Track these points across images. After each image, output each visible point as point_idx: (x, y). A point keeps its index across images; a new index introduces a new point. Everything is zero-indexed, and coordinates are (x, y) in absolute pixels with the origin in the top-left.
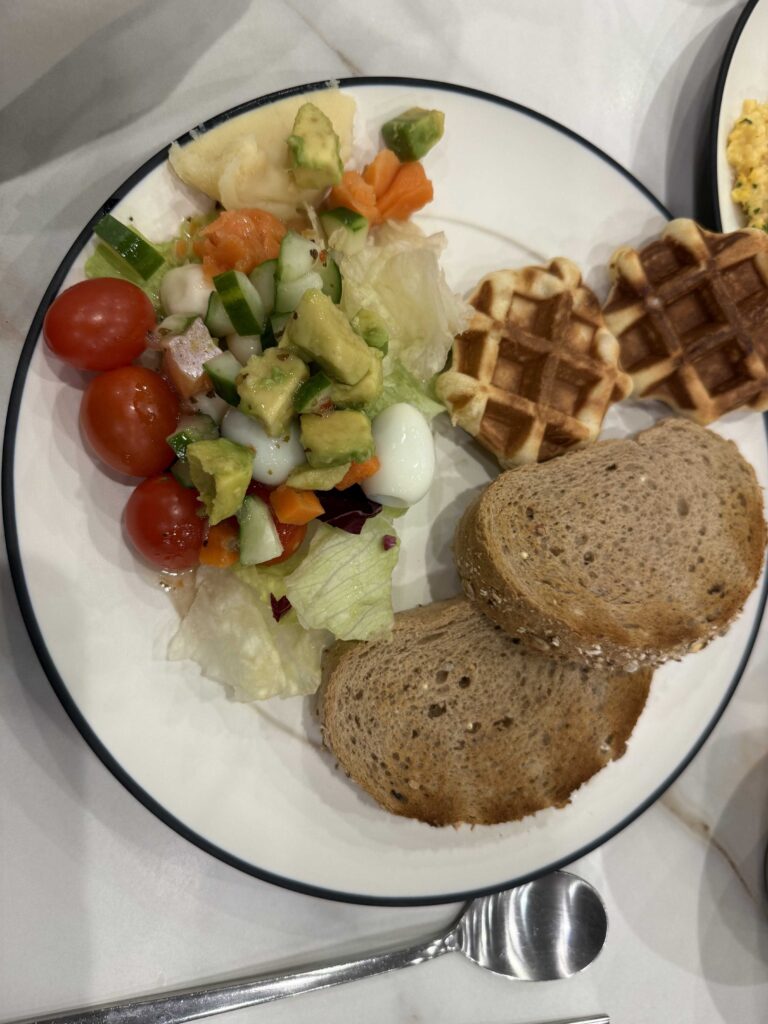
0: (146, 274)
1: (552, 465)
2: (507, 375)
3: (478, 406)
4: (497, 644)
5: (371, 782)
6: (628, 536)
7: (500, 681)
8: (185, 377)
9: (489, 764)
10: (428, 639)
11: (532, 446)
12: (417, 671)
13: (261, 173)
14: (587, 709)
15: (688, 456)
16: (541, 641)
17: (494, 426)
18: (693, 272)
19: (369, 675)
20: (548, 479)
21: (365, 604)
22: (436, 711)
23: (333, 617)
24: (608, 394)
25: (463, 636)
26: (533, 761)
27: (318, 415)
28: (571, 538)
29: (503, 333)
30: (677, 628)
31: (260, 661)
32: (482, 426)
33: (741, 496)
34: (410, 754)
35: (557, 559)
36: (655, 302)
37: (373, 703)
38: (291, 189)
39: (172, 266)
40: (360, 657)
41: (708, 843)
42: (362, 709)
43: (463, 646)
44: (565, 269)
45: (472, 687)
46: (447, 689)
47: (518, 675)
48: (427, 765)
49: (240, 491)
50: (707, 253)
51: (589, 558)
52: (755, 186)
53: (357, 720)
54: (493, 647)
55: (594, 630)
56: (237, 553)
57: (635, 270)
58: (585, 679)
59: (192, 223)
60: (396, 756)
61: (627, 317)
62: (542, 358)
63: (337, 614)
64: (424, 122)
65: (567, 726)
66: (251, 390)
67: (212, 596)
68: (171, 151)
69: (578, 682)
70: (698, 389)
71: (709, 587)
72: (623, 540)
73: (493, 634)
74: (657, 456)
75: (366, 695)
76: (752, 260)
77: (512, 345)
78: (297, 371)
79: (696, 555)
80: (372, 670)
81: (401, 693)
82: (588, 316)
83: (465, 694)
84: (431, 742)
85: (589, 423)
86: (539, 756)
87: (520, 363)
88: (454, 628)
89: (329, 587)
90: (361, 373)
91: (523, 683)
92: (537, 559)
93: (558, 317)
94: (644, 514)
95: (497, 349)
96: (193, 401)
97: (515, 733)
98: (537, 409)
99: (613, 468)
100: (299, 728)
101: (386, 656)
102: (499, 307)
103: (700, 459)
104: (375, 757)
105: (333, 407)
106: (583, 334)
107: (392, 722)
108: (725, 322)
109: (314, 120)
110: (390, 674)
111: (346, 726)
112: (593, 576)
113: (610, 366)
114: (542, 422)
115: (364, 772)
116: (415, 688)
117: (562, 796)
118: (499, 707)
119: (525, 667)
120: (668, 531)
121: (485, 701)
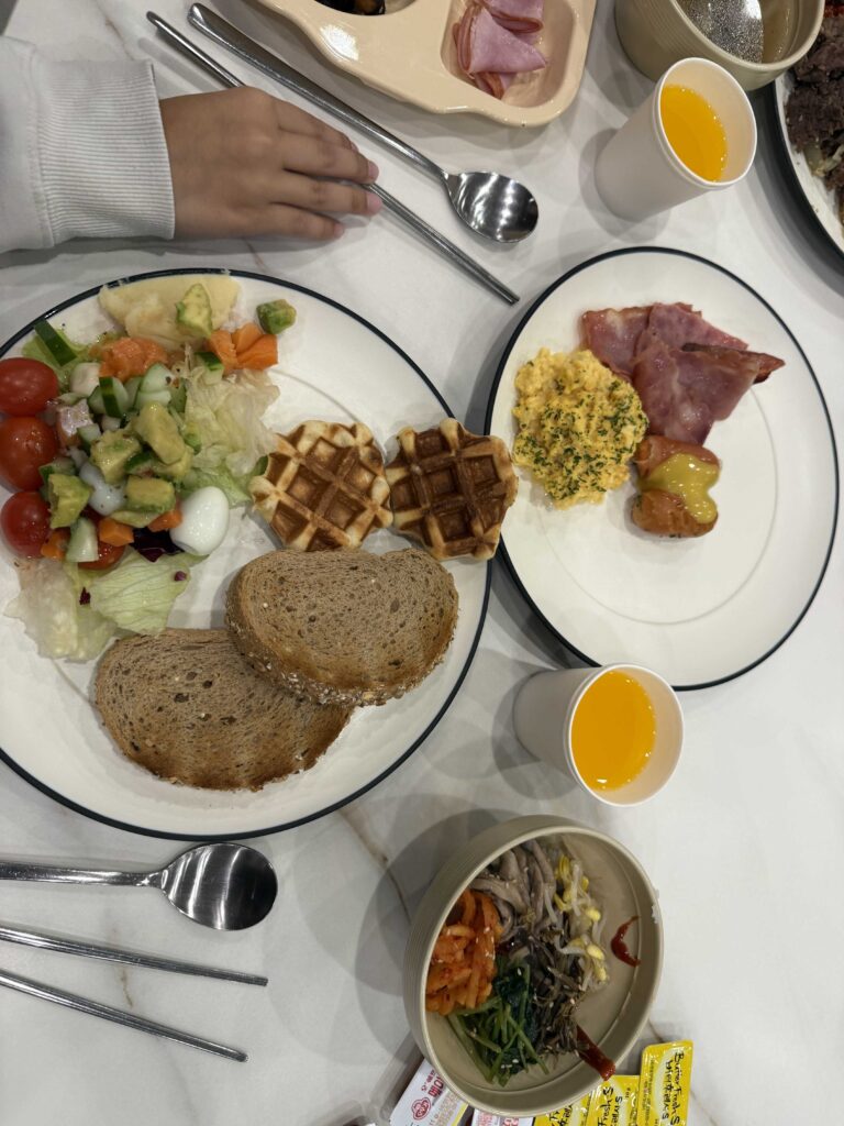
0: (62, 362)
1: (311, 555)
2: (302, 490)
3: (271, 503)
4: (240, 665)
5: (118, 731)
6: (347, 614)
7: (233, 690)
8: (64, 434)
9: (209, 744)
10: (189, 648)
11: (303, 540)
12: (174, 667)
13: (158, 318)
14: (294, 727)
15: (414, 576)
16: (260, 664)
17: (284, 520)
18: (446, 455)
19: (138, 660)
20: (304, 563)
21: (148, 611)
22: (179, 698)
23: (119, 612)
24: (370, 520)
25: (215, 653)
26: (242, 752)
27: (141, 477)
28: (304, 603)
29: (302, 461)
30: (356, 679)
31: (63, 630)
32: (274, 518)
33: (442, 611)
34: (153, 722)
35: (289, 614)
36: (417, 469)
37: (135, 680)
38: (177, 333)
39: (84, 361)
40: (135, 646)
41: (383, 872)
42: (125, 681)
43: (216, 659)
44: (360, 432)
45: (212, 689)
46: (193, 685)
47: (249, 690)
48: (163, 733)
49: (75, 512)
50: (458, 445)
51: (312, 620)
52: (527, 409)
53: (121, 688)
54: (236, 666)
55: (294, 664)
56: (64, 552)
57: (410, 444)
58: (298, 706)
59: (106, 338)
60: (141, 720)
61: (397, 474)
62: (327, 484)
63: (123, 611)
64: (281, 313)
65: (275, 734)
66: (98, 451)
67: (45, 580)
68: (101, 290)
69: (293, 706)
70: (436, 533)
71: (392, 660)
72: (342, 615)
73: (238, 658)
74: (390, 570)
75: (132, 673)
76: (491, 457)
77: (307, 471)
78: (132, 447)
79: (391, 638)
80: (141, 657)
81: (157, 679)
82: (370, 466)
83: (206, 692)
84: (170, 718)
85: (352, 537)
86: (248, 750)
87: (315, 484)
88: (211, 645)
89: (126, 592)
90: (174, 459)
91: (251, 697)
92: (274, 610)
93: (345, 461)
94: (364, 603)
95: (296, 470)
96: (68, 449)
97: (234, 729)
98: (312, 516)
99: (356, 568)
100: (85, 691)
101: (154, 651)
102: (305, 445)
103: (423, 580)
104: (126, 717)
105: (153, 475)
106: (365, 477)
107: (146, 696)
108: (462, 494)
109: (199, 296)
110: (153, 663)
111: (112, 690)
112: (310, 631)
113: (374, 502)
114: (314, 525)
115: (115, 724)
116: (169, 678)
117: (258, 781)
118: (228, 708)
119: (255, 686)
120: (377, 618)
121: (219, 701)
